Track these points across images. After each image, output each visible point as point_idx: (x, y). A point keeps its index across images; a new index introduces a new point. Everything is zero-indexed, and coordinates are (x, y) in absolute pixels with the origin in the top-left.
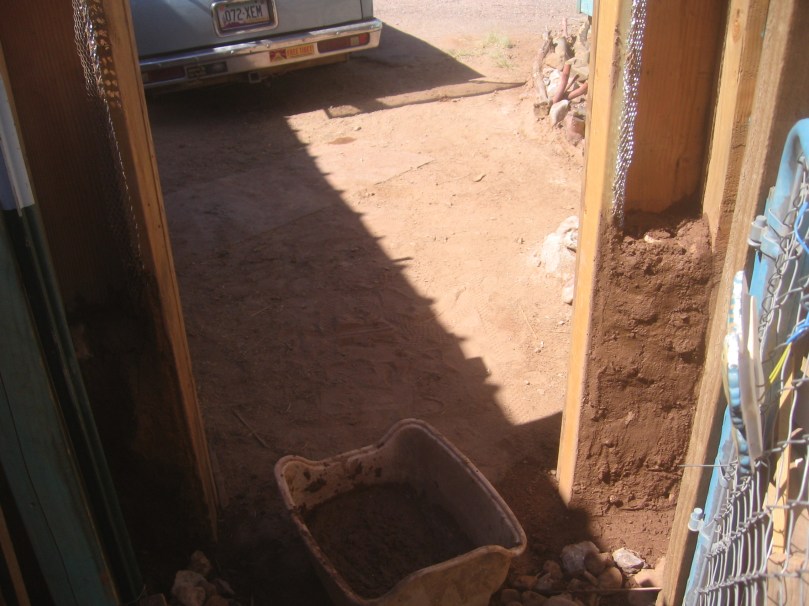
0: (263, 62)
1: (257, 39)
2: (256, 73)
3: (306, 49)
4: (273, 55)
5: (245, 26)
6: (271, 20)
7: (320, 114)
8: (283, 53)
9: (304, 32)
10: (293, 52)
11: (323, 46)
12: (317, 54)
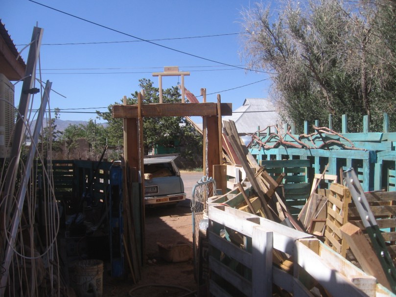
0: (154, 202)
1: (153, 196)
2: (152, 205)
3: (166, 200)
4: (157, 200)
5: (151, 193)
6: (157, 192)
7: (169, 217)
8: (160, 200)
9: (166, 195)
10: (162, 200)
11: (170, 199)
12: (169, 201)
